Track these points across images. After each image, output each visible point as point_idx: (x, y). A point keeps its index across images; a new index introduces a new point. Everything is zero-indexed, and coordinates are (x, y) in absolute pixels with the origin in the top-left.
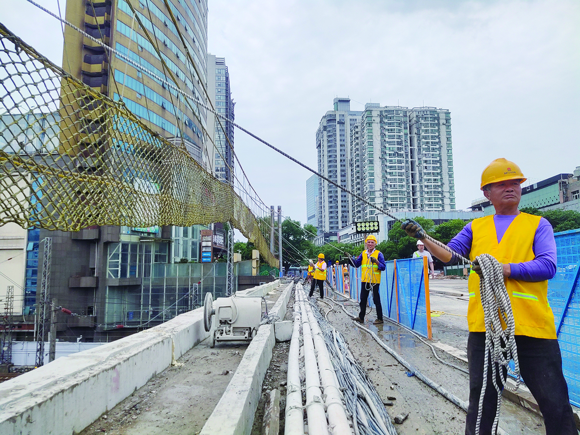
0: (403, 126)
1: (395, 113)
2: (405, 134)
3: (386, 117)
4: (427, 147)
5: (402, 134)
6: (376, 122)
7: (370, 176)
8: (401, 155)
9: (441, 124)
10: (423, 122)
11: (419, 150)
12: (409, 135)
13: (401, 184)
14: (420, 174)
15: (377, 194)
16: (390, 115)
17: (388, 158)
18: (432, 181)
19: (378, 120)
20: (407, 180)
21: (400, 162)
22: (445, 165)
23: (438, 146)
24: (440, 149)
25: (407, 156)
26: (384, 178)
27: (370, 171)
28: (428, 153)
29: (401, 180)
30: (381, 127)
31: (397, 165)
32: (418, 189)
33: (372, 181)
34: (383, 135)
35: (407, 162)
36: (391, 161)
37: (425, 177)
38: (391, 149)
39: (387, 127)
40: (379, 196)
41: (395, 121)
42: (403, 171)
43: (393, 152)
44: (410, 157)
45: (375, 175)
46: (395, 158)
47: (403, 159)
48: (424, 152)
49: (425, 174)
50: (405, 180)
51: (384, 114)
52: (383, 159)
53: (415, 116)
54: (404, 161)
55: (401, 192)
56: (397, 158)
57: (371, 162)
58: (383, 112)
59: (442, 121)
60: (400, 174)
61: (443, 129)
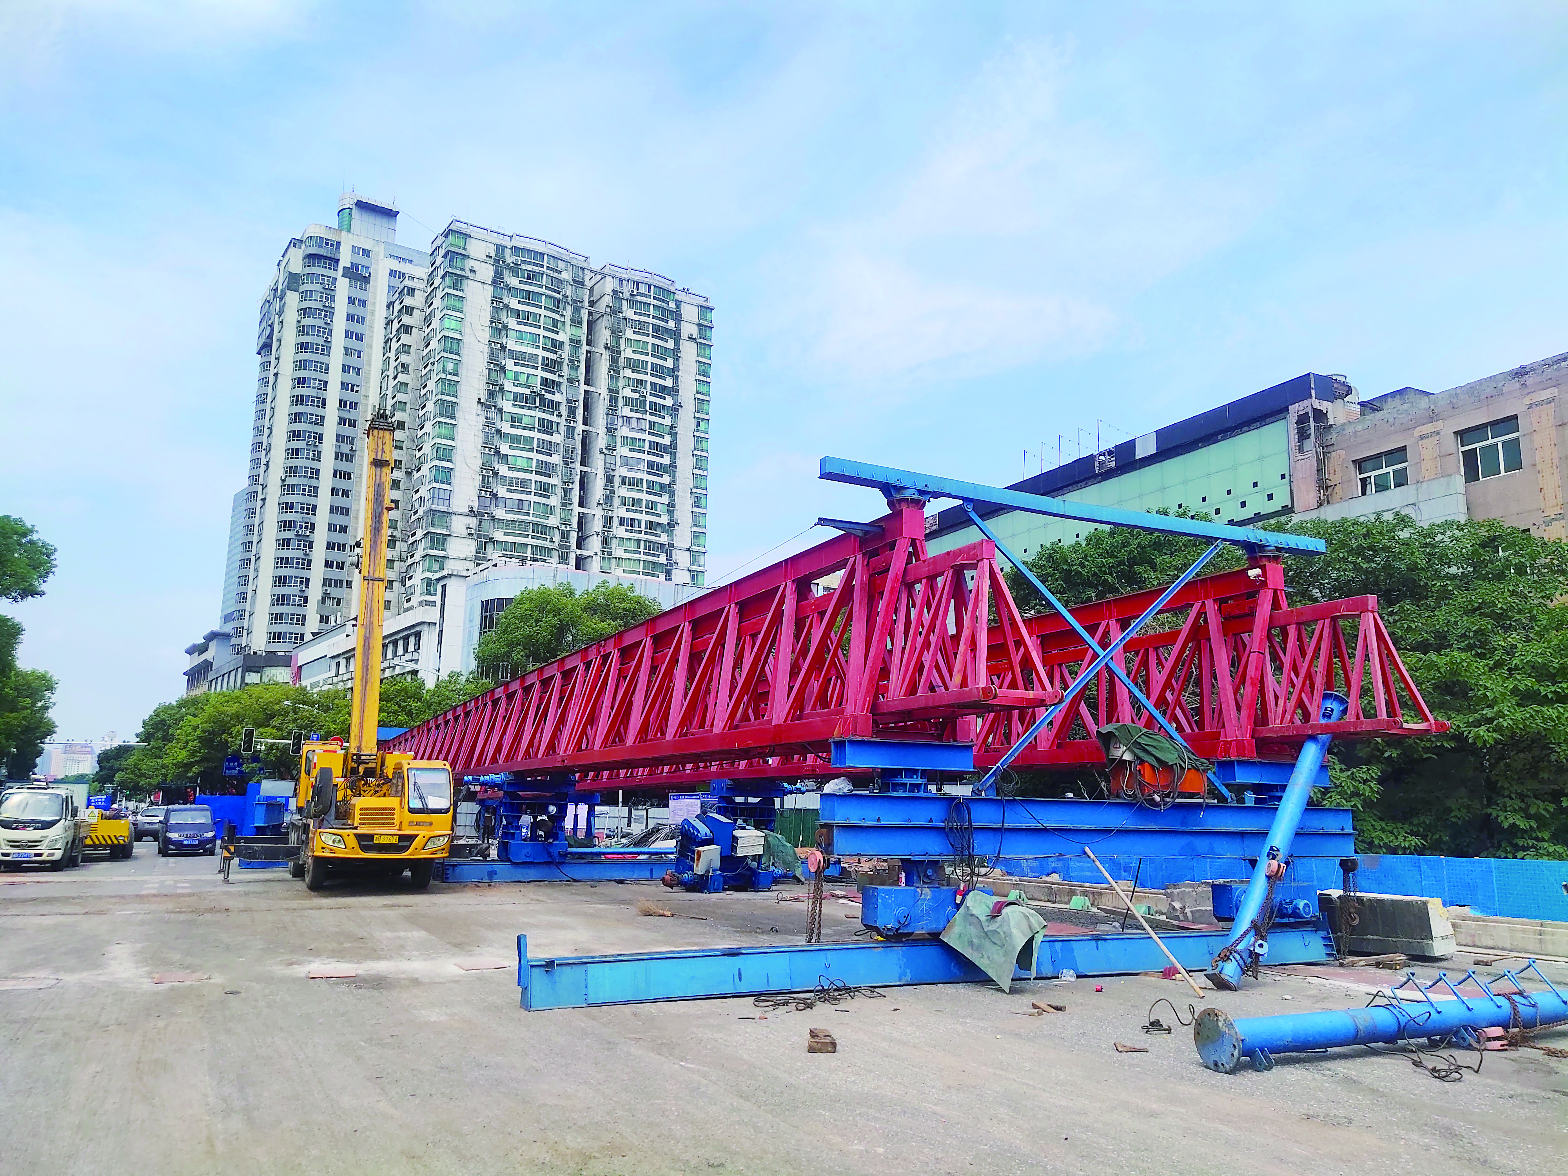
0: (568, 312)
1: (545, 263)
2: (572, 340)
3: (515, 270)
4: (636, 396)
5: (562, 337)
6: (479, 277)
7: (438, 459)
9: (684, 335)
10: (630, 314)
11: (613, 400)
12: (585, 347)
13: (544, 500)
14: (609, 480)
15: (459, 525)
16: (530, 267)
17: (507, 406)
18: (644, 509)
19: (486, 272)
20: (566, 493)
21: (546, 427)
22: (684, 464)
24: (674, 410)
25: (572, 411)
26: (488, 476)
27: (439, 441)
28: (640, 416)
29: (545, 490)
30: (496, 299)
31: (536, 435)
32: (597, 525)
33: (444, 476)
34: (498, 328)
35: (570, 430)
36: (515, 421)
37: (623, 491)
38: (523, 379)
39: (514, 304)
40: (465, 532)
41: (543, 290)
42: (556, 459)
43: (528, 391)
44: (580, 418)
45: (457, 456)
46: (532, 413)
47: (558, 420)
48: (626, 411)
49: (624, 481)
50: (559, 491)
51: (510, 259)
52: (489, 404)
53: (609, 290)
54: (562, 429)
55: (541, 530)
56: (539, 414)
57: (448, 409)
58: (508, 251)
59: (688, 329)
60: (545, 469)
61: (689, 351)
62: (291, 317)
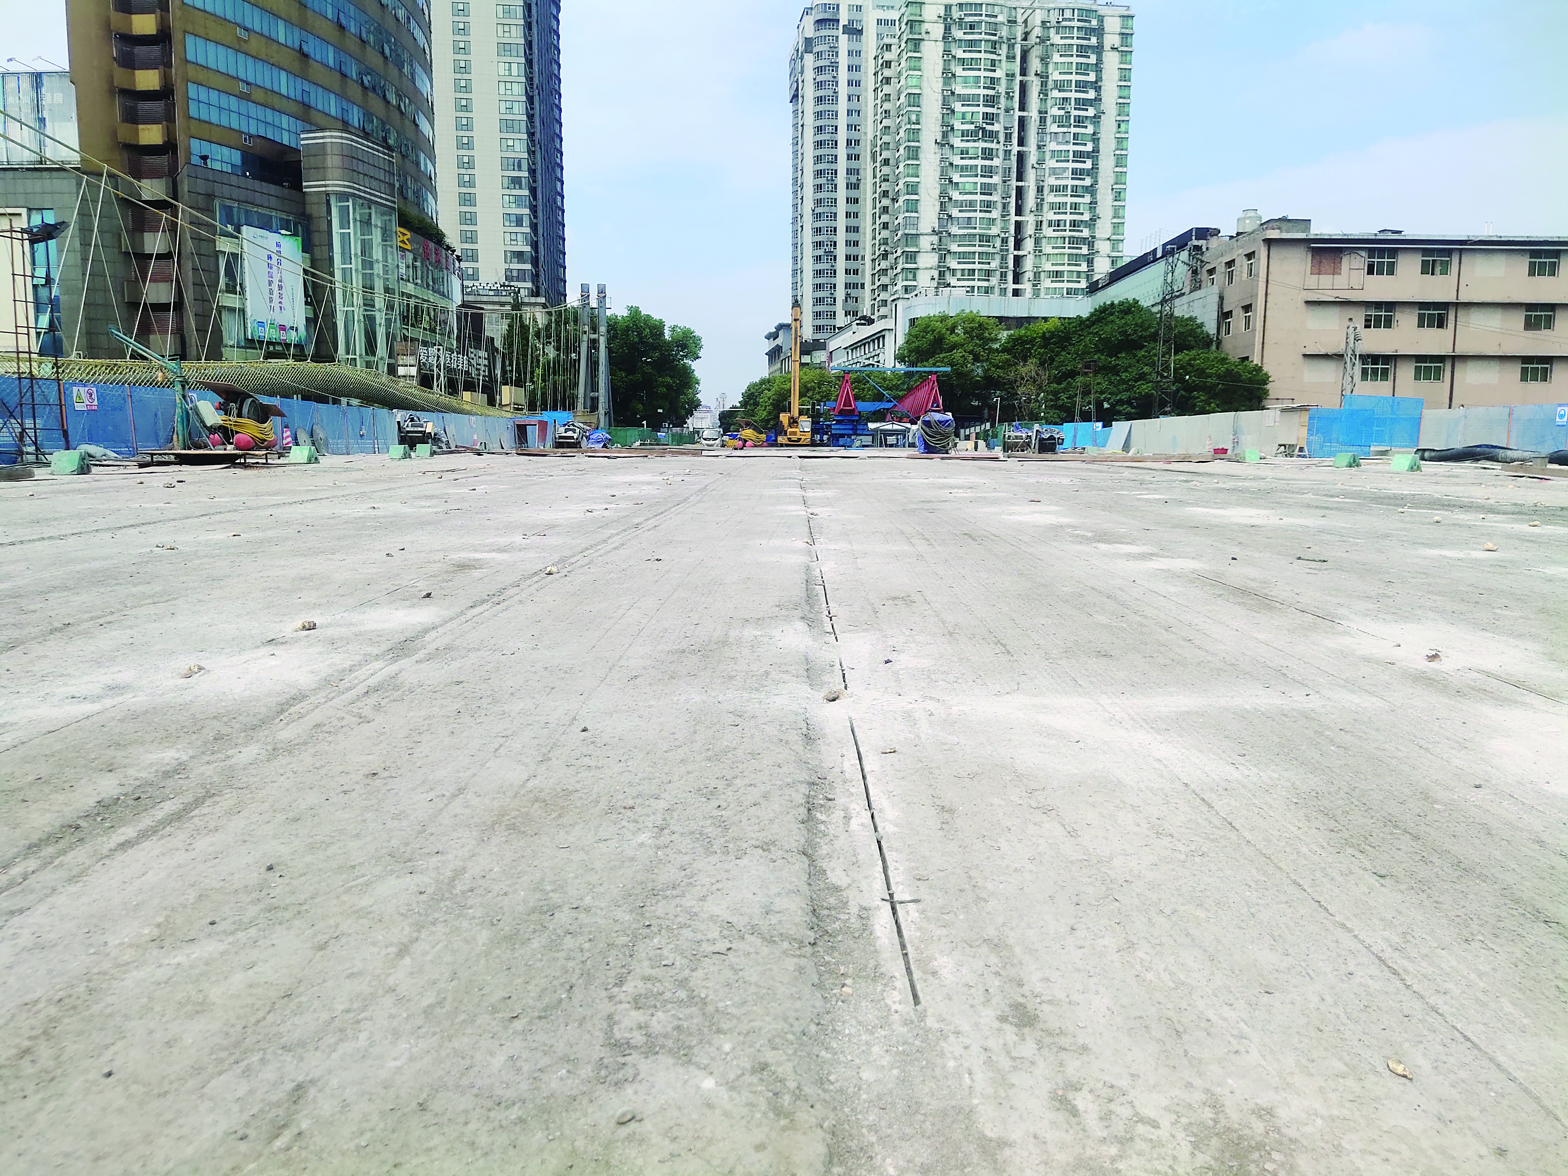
0: (1004, 50)
1: (984, 12)
2: (1007, 75)
3: (960, 22)
4: (1062, 112)
5: (999, 74)
6: (933, 36)
7: (908, 194)
8: (992, 136)
9: (1107, 47)
10: (1056, 39)
11: (1043, 120)
12: (1019, 78)
13: (987, 215)
14: (1040, 190)
15: (925, 243)
16: (971, 19)
17: (957, 142)
18: (1068, 210)
19: (938, 30)
20: (1005, 206)
21: (988, 154)
22: (1106, 163)
23: (1091, 112)
24: (1096, 119)
25: (1008, 137)
26: (945, 201)
27: (908, 179)
28: (1065, 130)
29: (988, 206)
30: (947, 52)
31: (980, 162)
32: (1030, 229)
33: (912, 207)
34: (948, 76)
35: (1007, 153)
36: (964, 152)
37: (1050, 198)
38: (969, 116)
39: (960, 54)
40: (929, 248)
41: (983, 36)
42: (996, 179)
43: (972, 127)
44: (1015, 141)
45: (922, 190)
46: (976, 144)
47: (997, 146)
48: (1054, 128)
49: (1052, 189)
50: (1000, 206)
51: (956, 14)
52: (944, 143)
53: (1038, 23)
54: (1001, 154)
55: (986, 239)
56: (982, 145)
57: (914, 153)
58: (954, 8)
59: (1111, 40)
60: (987, 190)
61: (1111, 61)
62: (809, 75)
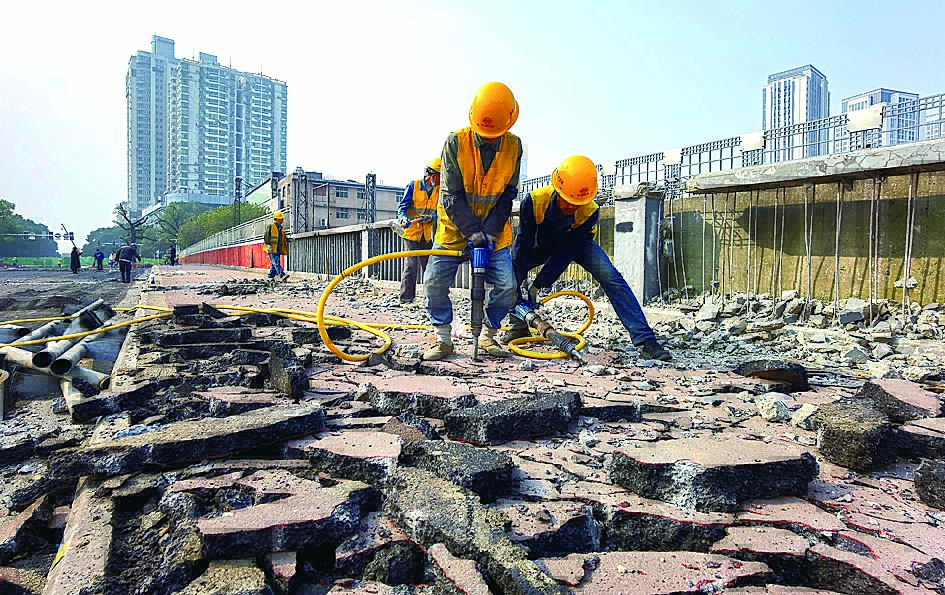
0: (229, 91)
1: (219, 73)
2: (231, 101)
3: (207, 76)
4: (257, 120)
5: (227, 100)
6: (194, 79)
7: (183, 146)
8: (225, 126)
10: (253, 90)
11: (248, 123)
12: (236, 103)
13: (223, 159)
14: (247, 151)
15: (192, 169)
16: (213, 75)
17: (207, 126)
18: (261, 161)
19: (197, 77)
21: (222, 133)
22: (277, 144)
23: (269, 122)
24: (272, 126)
25: (232, 128)
26: (201, 151)
27: (183, 140)
28: (258, 128)
29: (223, 156)
30: (201, 87)
31: (218, 136)
32: (243, 168)
33: (186, 152)
34: (202, 98)
36: (210, 131)
37: (252, 155)
38: (212, 116)
39: (207, 89)
40: (194, 171)
41: (219, 84)
42: (227, 144)
43: (214, 121)
44: (235, 129)
45: (190, 145)
46: (216, 128)
47: (227, 131)
48: (253, 126)
49: (253, 151)
50: (229, 156)
51: (205, 72)
52: (200, 126)
53: (245, 82)
54: (229, 134)
55: (222, 170)
56: (219, 129)
57: (186, 128)
58: (204, 69)
59: (277, 95)
60: (222, 148)
61: (278, 102)
